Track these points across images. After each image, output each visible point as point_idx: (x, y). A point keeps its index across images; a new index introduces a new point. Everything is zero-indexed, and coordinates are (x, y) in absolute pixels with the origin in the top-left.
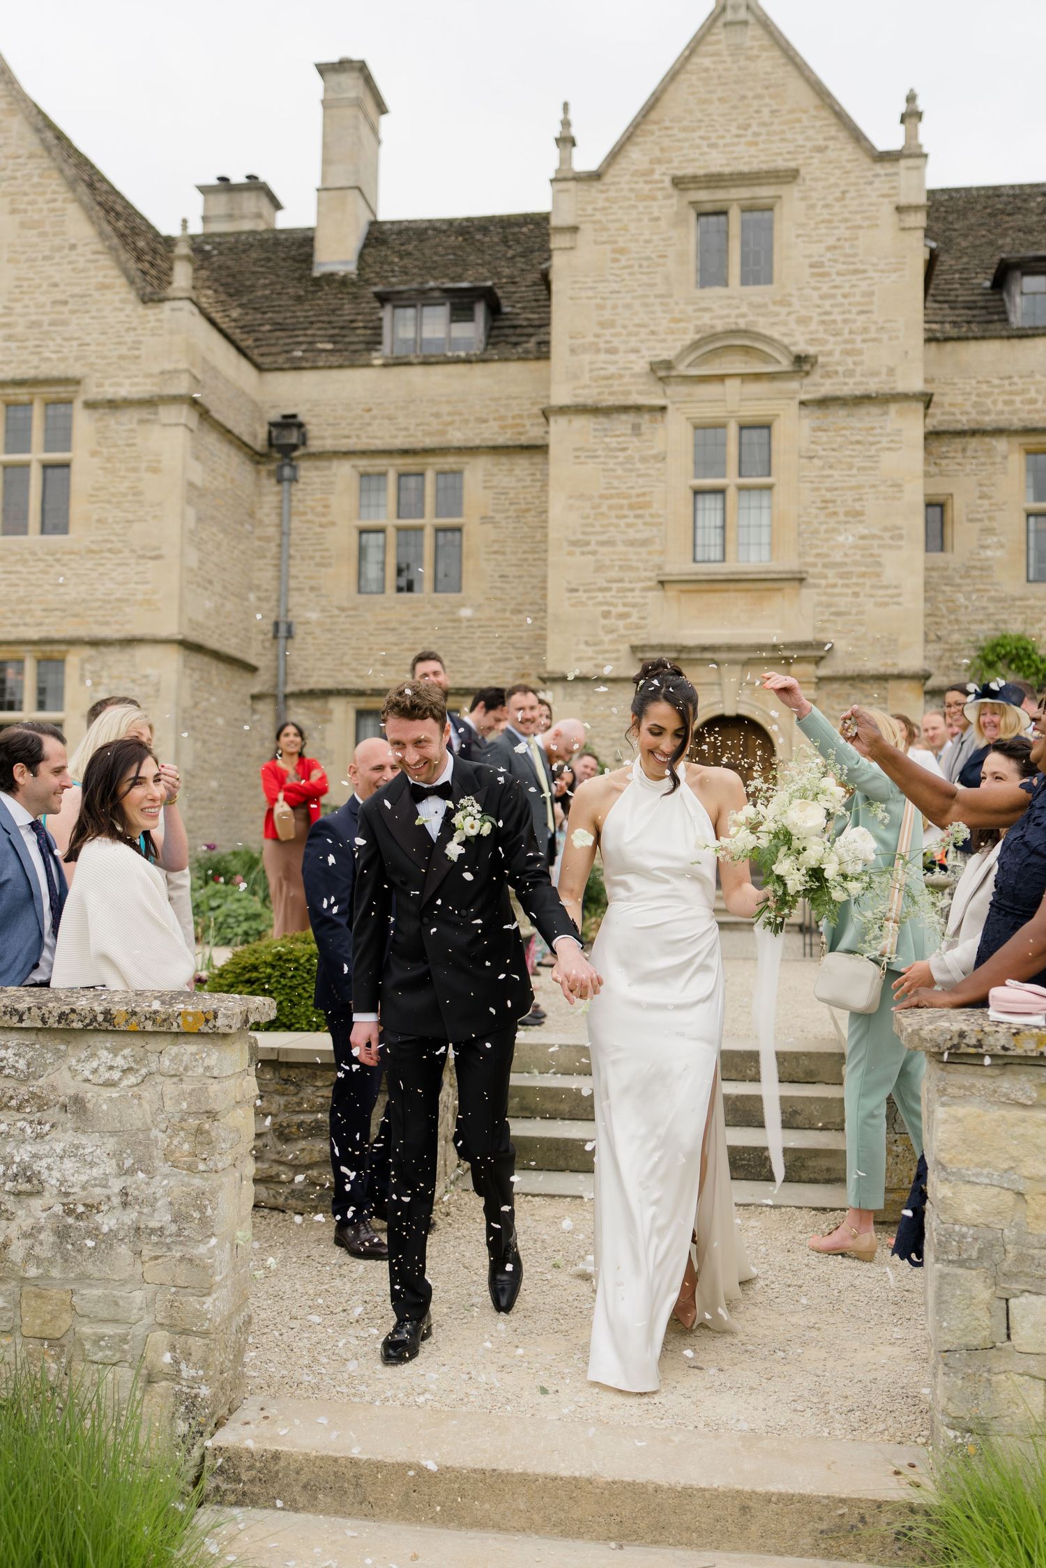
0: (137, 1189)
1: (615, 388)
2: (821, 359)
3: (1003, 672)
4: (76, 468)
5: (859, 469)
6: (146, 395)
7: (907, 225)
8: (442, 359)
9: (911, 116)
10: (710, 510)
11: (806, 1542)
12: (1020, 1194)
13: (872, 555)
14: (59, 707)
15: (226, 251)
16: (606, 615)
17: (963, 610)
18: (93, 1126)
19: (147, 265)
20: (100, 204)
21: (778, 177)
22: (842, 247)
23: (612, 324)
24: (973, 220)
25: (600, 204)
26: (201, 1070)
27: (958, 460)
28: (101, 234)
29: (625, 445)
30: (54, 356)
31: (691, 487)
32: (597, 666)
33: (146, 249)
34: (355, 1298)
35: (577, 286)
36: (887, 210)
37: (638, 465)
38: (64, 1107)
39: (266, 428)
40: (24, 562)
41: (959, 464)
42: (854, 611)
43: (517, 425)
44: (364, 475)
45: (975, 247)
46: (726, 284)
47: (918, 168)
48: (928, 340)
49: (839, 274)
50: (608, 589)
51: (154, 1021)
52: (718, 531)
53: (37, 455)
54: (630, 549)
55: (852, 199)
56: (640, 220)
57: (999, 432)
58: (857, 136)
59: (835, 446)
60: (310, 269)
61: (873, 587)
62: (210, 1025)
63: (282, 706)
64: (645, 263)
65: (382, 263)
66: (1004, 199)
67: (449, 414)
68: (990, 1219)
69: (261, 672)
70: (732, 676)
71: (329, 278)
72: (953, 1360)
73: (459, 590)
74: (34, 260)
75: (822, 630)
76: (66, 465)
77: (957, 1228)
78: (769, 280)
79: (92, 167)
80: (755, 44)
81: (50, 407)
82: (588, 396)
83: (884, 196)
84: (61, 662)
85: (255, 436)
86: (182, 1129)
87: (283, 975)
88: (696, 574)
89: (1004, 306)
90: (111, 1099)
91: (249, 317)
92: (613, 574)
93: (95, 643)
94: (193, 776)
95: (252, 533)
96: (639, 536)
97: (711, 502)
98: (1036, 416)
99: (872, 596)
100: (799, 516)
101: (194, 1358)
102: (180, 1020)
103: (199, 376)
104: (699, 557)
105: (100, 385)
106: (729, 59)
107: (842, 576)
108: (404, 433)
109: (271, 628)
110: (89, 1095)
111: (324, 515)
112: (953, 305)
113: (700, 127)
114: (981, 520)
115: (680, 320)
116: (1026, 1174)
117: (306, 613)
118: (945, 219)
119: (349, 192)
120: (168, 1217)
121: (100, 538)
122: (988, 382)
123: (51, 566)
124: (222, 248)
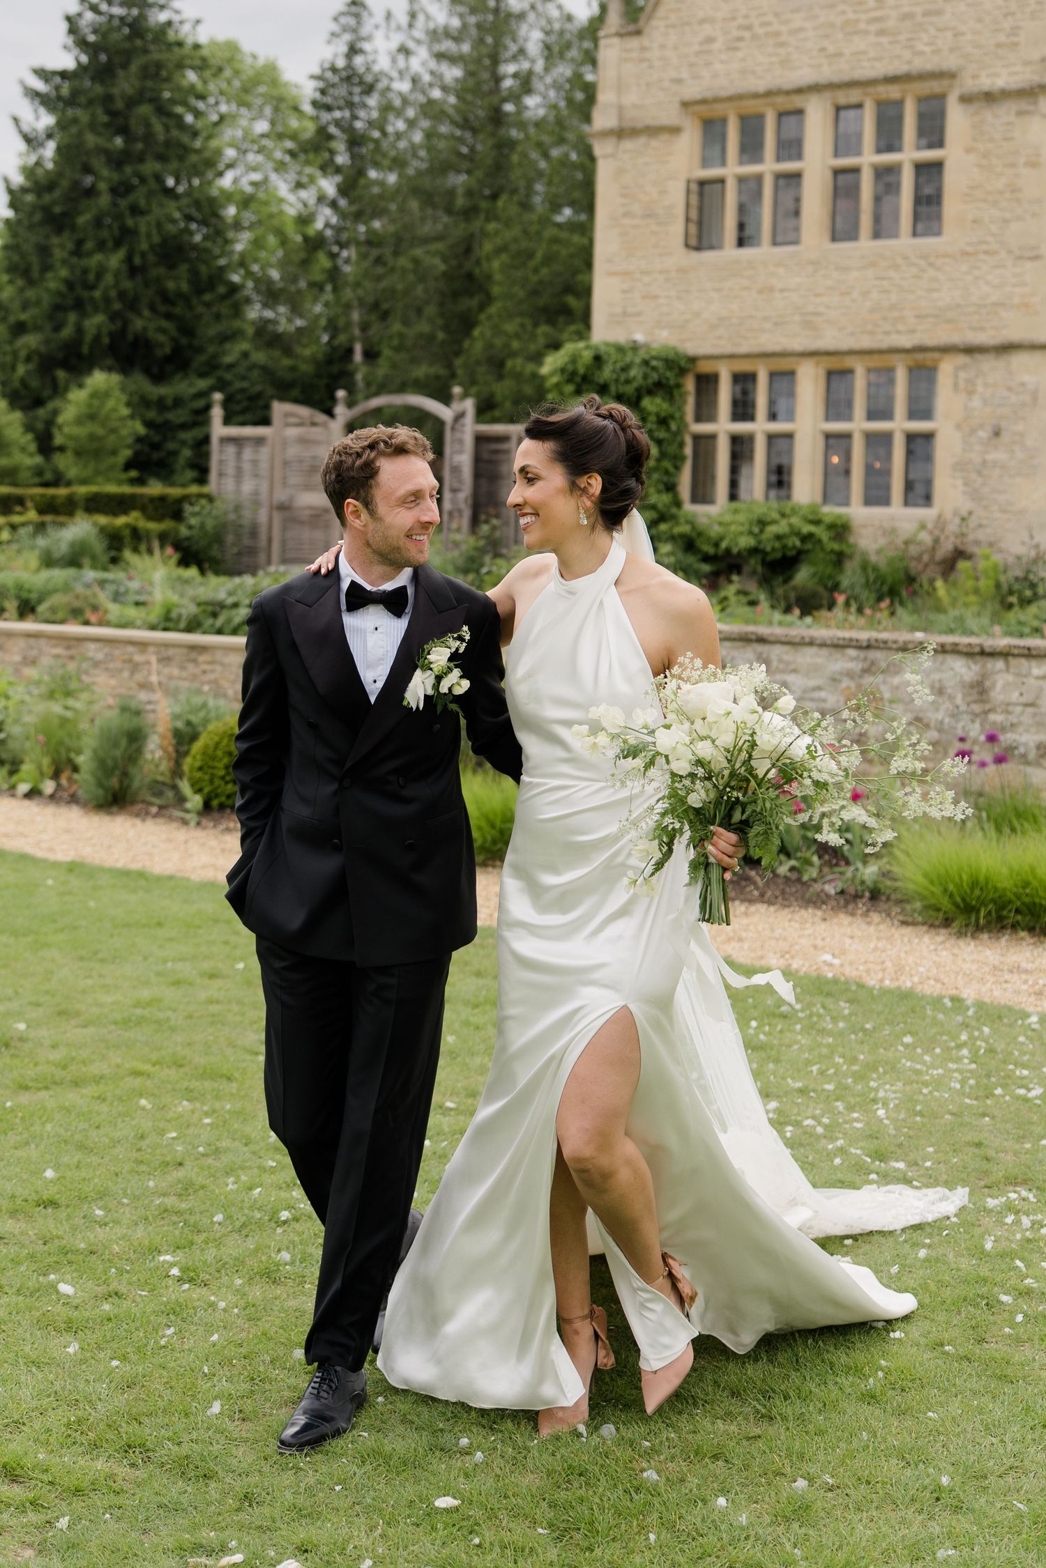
4: (949, 167)
14: (931, 417)
30: (927, 49)
40: (896, 267)
53: (908, 155)
76: (939, 165)
81: (924, 103)
84: (932, 370)
93: (970, 350)
105: (975, 77)
121: (975, 239)
123: (924, 270)
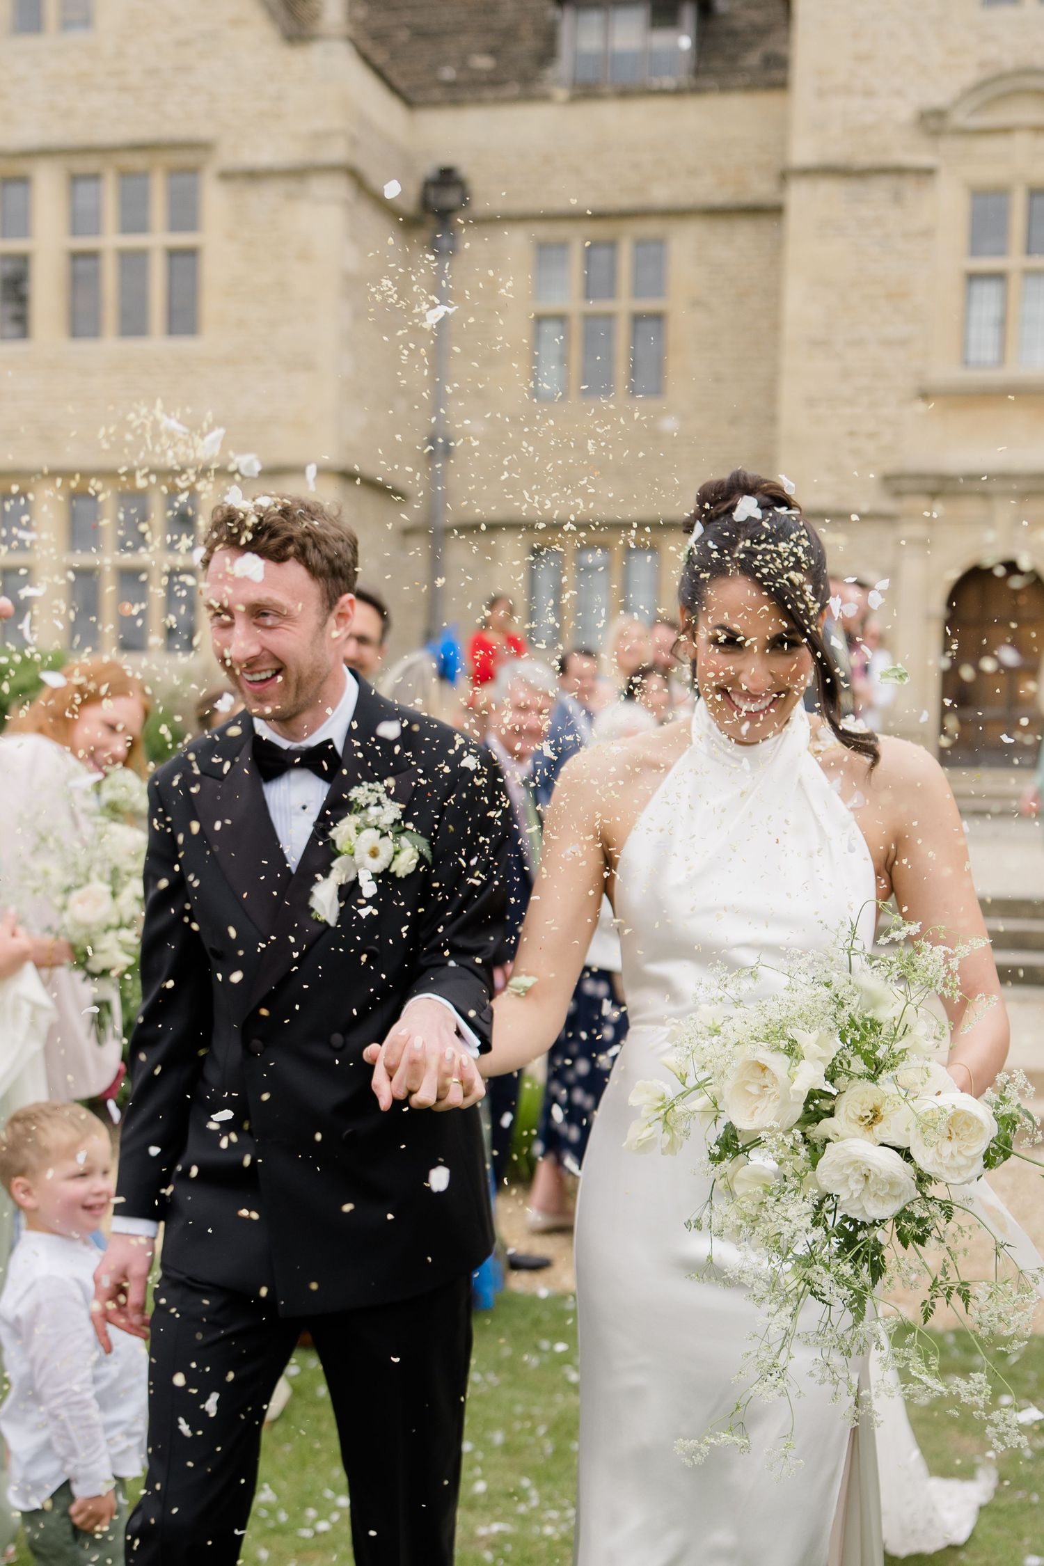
1: (874, 144)
4: (205, 256)
6: (294, 163)
8: (644, 90)
10: (987, 300)
16: (852, 434)
23: (871, 58)
29: (882, 219)
30: (178, 112)
31: (964, 271)
32: (840, 497)
37: (899, 244)
39: (419, 186)
43: (741, 181)
44: (542, 246)
50: (857, 403)
52: (997, 327)
53: (158, 239)
54: (885, 351)
63: (438, 543)
67: (653, 164)
69: (412, 498)
70: (1004, 510)
73: (662, 393)
76: (193, 253)
81: (176, 176)
82: (836, 153)
84: (193, 496)
85: (407, 198)
88: (968, 383)
92: (863, 383)
96: (897, 334)
97: (987, 293)
103: (354, 133)
104: (970, 361)
105: (236, 150)
108: (594, 192)
109: (428, 444)
111: (493, 299)
115: (959, 52)
117: (467, 421)
123: (182, 377)
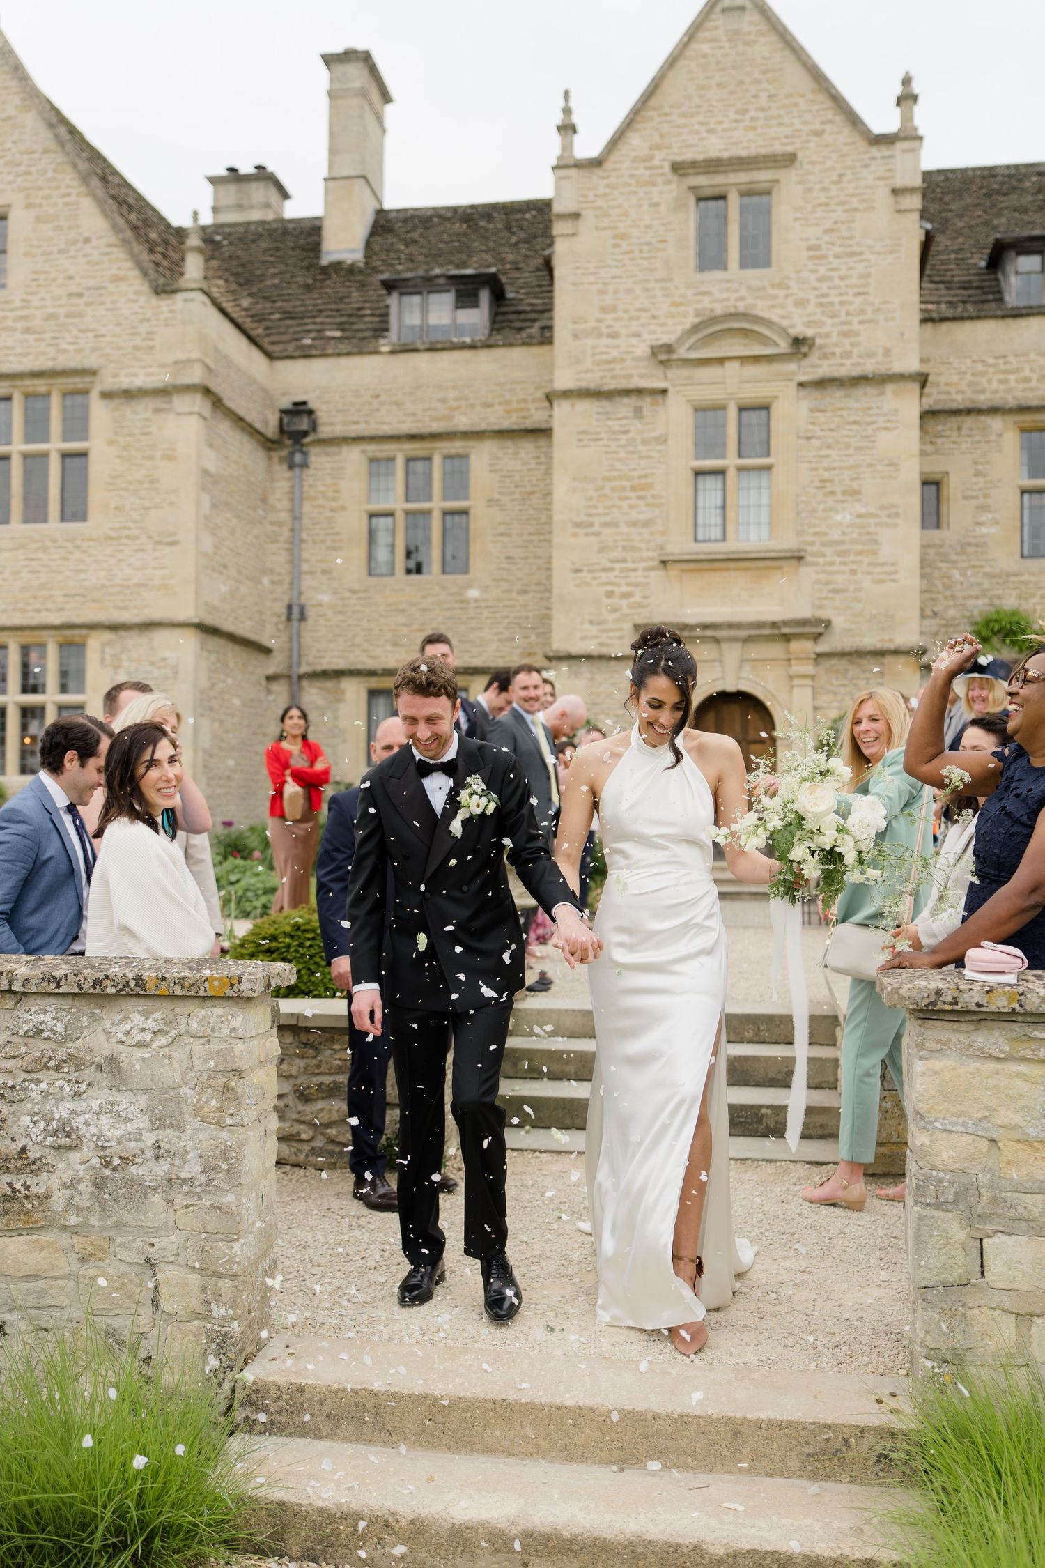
0: (169, 1142)
1: (618, 372)
2: (818, 341)
3: (998, 646)
4: (93, 457)
5: (857, 449)
6: (160, 385)
7: (903, 207)
8: (448, 345)
9: (907, 99)
10: (711, 490)
11: (794, 1464)
12: (993, 1141)
13: (869, 533)
14: (81, 690)
15: (236, 242)
16: (610, 594)
17: (959, 586)
18: (127, 1085)
19: (159, 257)
20: (113, 197)
21: (775, 161)
22: (838, 230)
23: (613, 309)
24: (968, 200)
25: (601, 190)
26: (227, 1031)
27: (954, 439)
28: (115, 227)
29: (626, 428)
30: (71, 348)
31: (692, 469)
32: (601, 644)
33: (159, 240)
34: (373, 1246)
35: (579, 272)
36: (883, 192)
37: (640, 448)
38: (100, 1068)
39: (277, 416)
40: (45, 549)
41: (955, 443)
42: (852, 588)
43: (522, 409)
44: (373, 460)
45: (970, 227)
46: (725, 268)
47: (913, 150)
48: (924, 321)
49: (836, 256)
50: (612, 569)
51: (183, 986)
52: (719, 511)
53: (55, 445)
54: (633, 530)
55: (849, 182)
56: (640, 206)
57: (993, 411)
58: (853, 120)
59: (832, 426)
60: (318, 257)
61: (870, 564)
62: (235, 989)
63: (295, 687)
64: (646, 248)
65: (388, 251)
66: (999, 179)
67: (456, 399)
68: (966, 1165)
69: (276, 653)
70: (732, 653)
71: (337, 266)
72: (930, 1295)
73: (466, 571)
74: (50, 253)
75: (821, 607)
76: (84, 454)
77: (934, 1173)
78: (768, 264)
79: (105, 160)
80: (753, 29)
81: (68, 397)
82: (591, 380)
83: (880, 179)
84: (81, 646)
85: (266, 423)
86: (210, 1086)
87: (301, 945)
88: (698, 553)
89: (999, 285)
90: (143, 1059)
91: (259, 306)
92: (617, 554)
93: (115, 627)
94: (211, 756)
95: (265, 518)
96: (642, 517)
97: (711, 483)
98: (1030, 395)
99: (869, 573)
100: (797, 496)
101: (223, 1299)
102: (207, 985)
103: (212, 365)
104: (700, 537)
105: (115, 375)
106: (727, 45)
107: (841, 554)
108: (411, 418)
109: (284, 611)
110: (123, 1055)
111: (334, 499)
112: (949, 285)
113: (698, 113)
114: (976, 497)
115: (681, 304)
116: (999, 1122)
117: (319, 595)
118: (941, 200)
119: (355, 181)
120: (198, 1169)
121: (118, 525)
122: (983, 361)
123: (71, 553)
124: (232, 238)
